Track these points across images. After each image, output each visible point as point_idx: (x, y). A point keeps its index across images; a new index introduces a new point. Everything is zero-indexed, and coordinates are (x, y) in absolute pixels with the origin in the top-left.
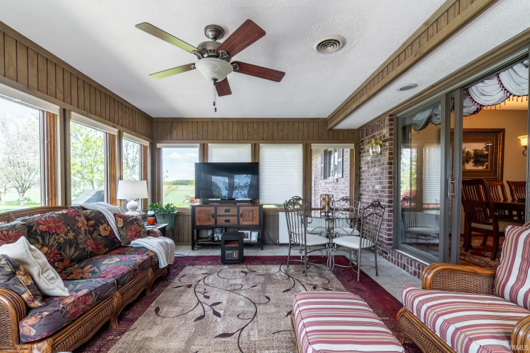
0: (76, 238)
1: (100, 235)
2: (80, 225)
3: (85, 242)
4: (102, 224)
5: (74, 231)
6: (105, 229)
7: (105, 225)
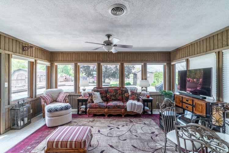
0: (115, 95)
1: (125, 96)
2: (118, 92)
3: (118, 96)
4: (126, 93)
5: (116, 93)
6: (127, 95)
7: (127, 94)
